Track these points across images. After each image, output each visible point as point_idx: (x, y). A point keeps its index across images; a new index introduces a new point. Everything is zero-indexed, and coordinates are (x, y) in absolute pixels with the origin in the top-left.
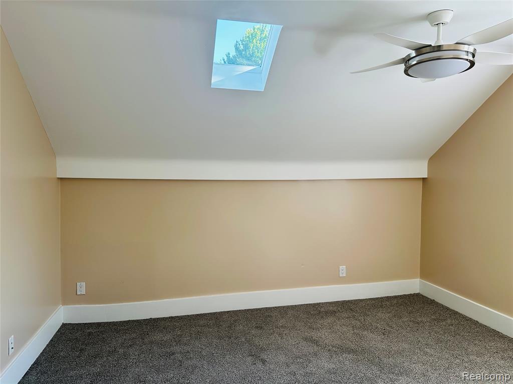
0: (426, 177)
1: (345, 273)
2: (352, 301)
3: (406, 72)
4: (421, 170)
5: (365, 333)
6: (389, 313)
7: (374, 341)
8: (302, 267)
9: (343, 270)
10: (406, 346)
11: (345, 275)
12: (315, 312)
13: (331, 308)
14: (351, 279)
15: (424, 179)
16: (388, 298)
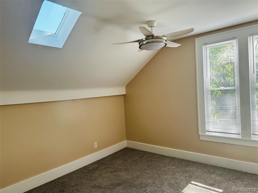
0: (125, 94)
1: (97, 146)
2: (101, 159)
3: (140, 47)
4: (123, 91)
5: (118, 173)
6: (122, 159)
7: (124, 175)
8: (76, 148)
9: (96, 145)
10: (138, 173)
11: (97, 147)
12: (88, 171)
13: (94, 166)
14: (100, 148)
15: (124, 95)
16: (116, 153)
